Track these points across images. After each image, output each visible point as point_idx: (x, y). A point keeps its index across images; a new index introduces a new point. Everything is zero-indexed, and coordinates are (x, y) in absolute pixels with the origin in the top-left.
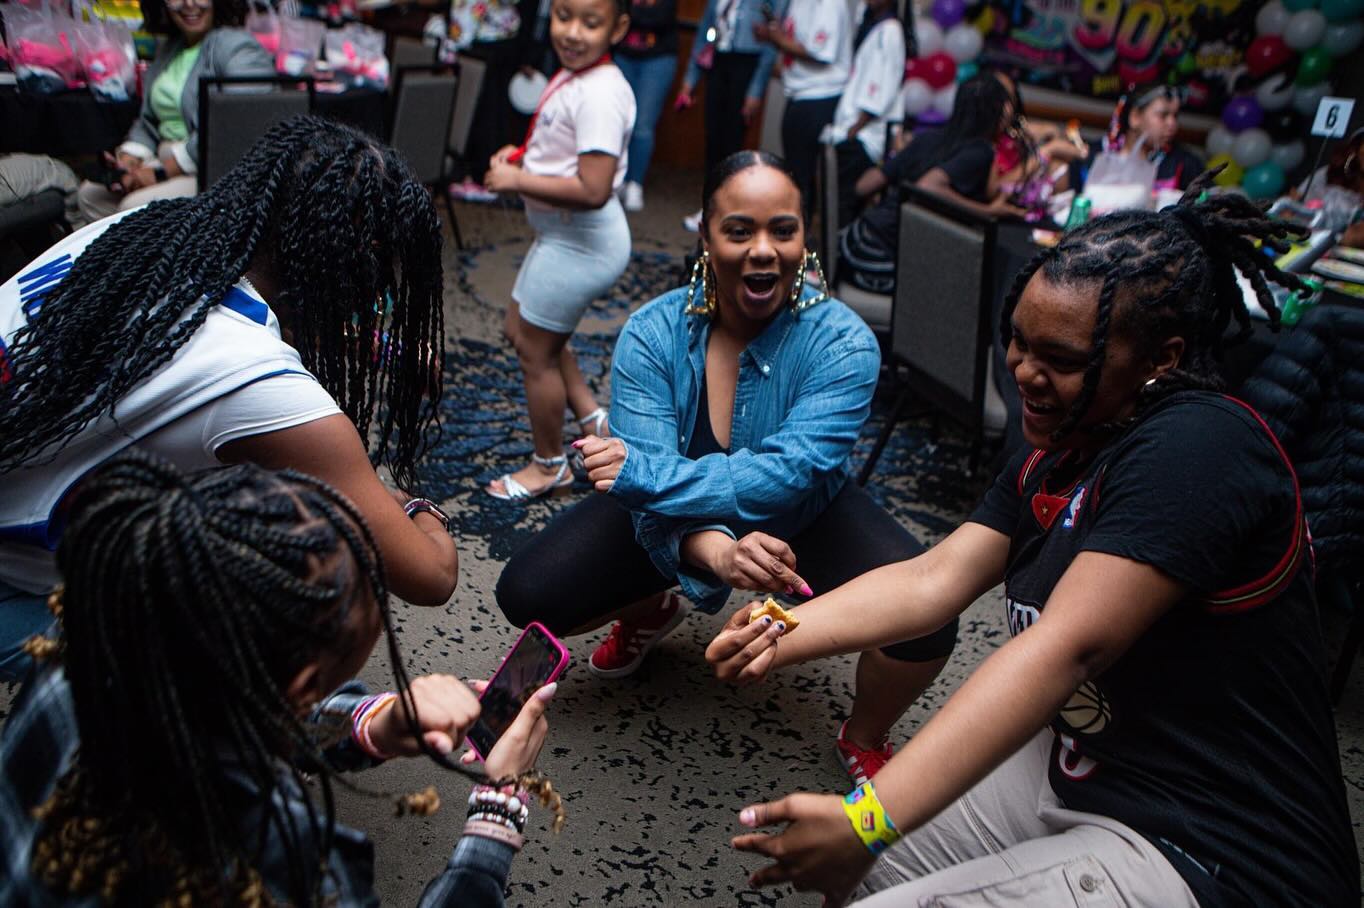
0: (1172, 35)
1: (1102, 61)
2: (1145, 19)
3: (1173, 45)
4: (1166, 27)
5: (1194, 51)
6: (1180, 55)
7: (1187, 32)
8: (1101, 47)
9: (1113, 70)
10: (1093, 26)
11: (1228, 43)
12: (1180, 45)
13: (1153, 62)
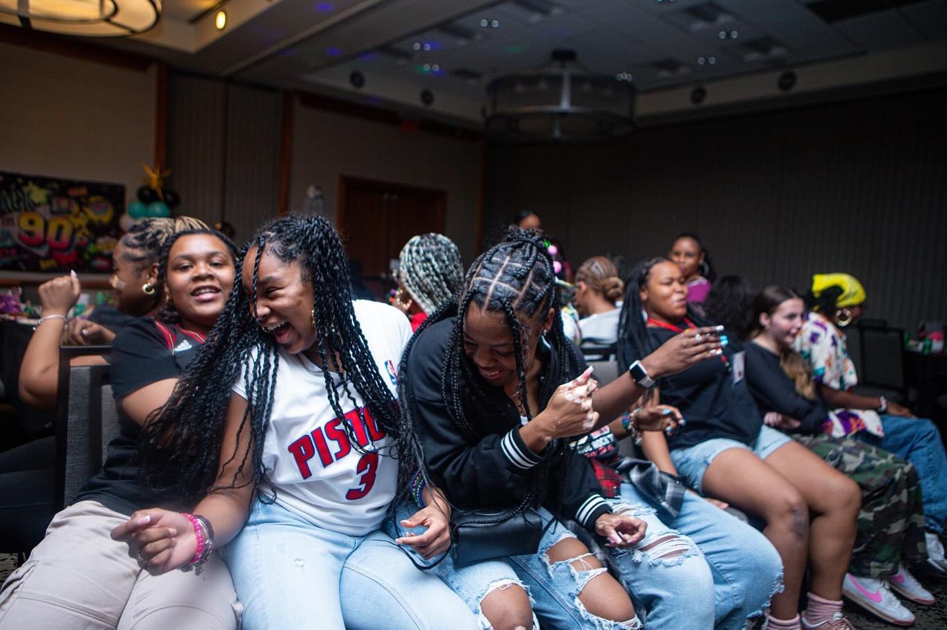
0: (79, 235)
1: (42, 252)
2: (60, 228)
3: (81, 239)
4: (74, 231)
5: (94, 242)
6: (87, 245)
7: (87, 232)
8: (40, 244)
9: (50, 256)
10: (30, 233)
11: (112, 237)
12: (86, 239)
13: (73, 250)
